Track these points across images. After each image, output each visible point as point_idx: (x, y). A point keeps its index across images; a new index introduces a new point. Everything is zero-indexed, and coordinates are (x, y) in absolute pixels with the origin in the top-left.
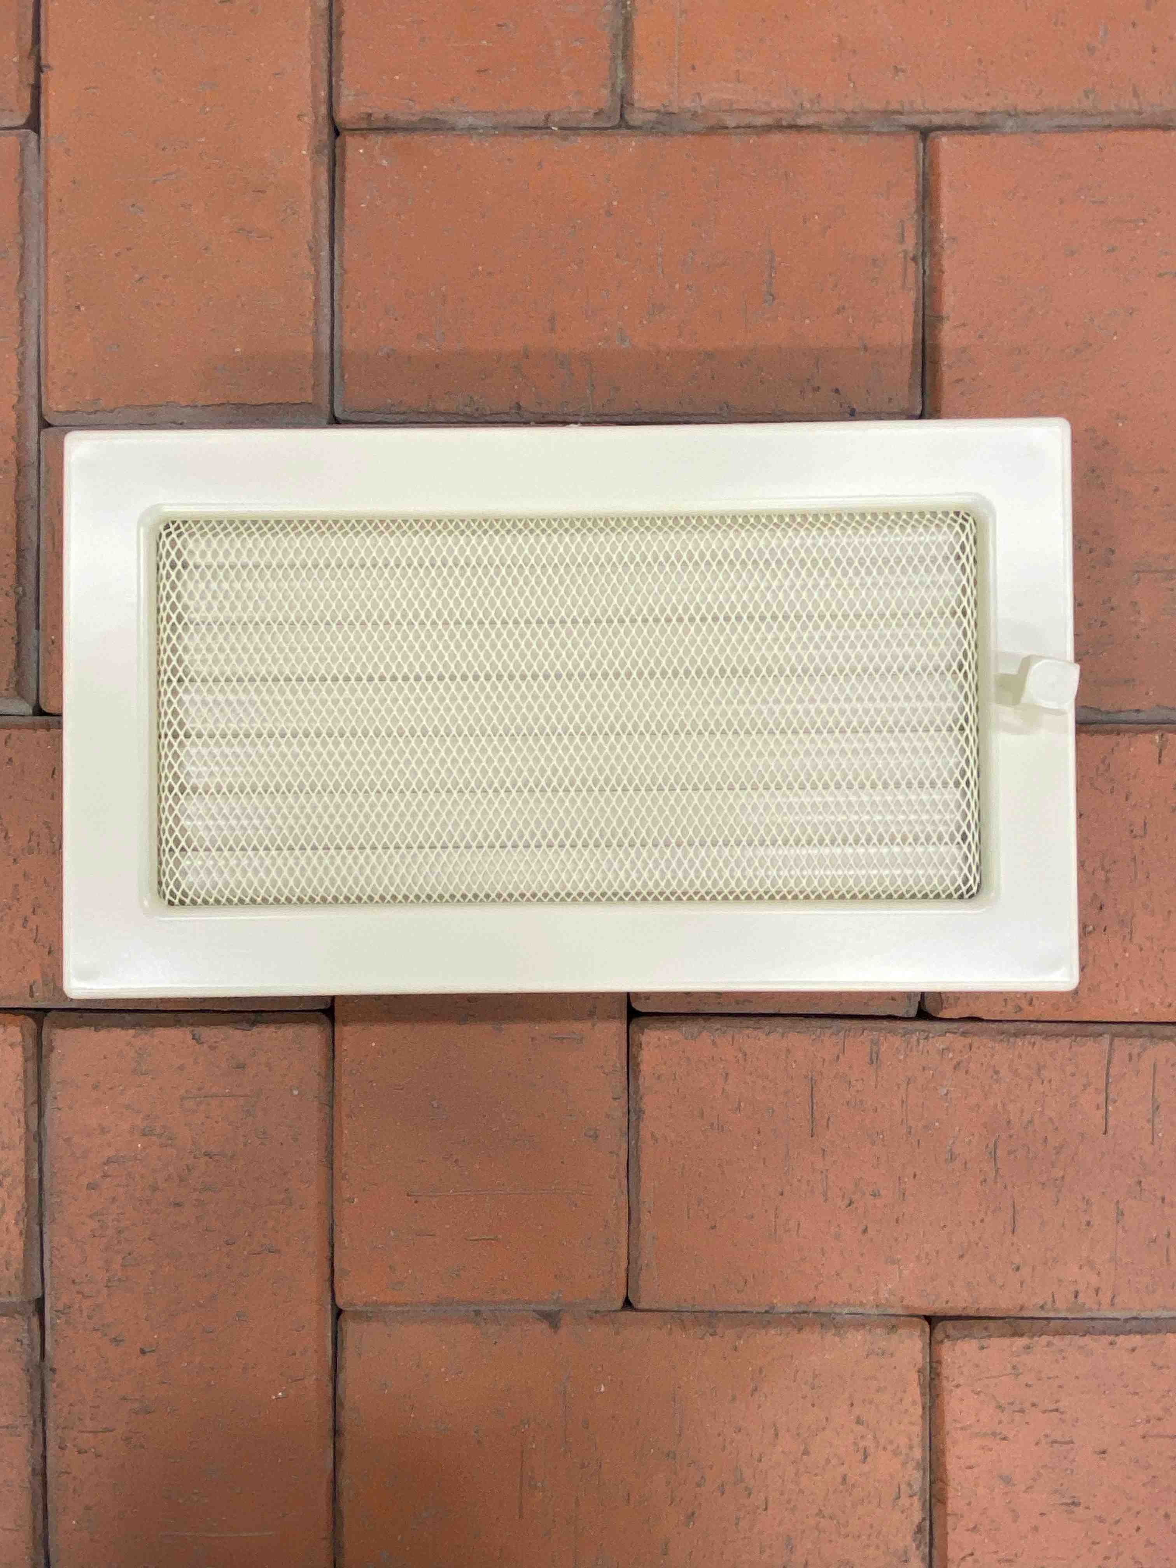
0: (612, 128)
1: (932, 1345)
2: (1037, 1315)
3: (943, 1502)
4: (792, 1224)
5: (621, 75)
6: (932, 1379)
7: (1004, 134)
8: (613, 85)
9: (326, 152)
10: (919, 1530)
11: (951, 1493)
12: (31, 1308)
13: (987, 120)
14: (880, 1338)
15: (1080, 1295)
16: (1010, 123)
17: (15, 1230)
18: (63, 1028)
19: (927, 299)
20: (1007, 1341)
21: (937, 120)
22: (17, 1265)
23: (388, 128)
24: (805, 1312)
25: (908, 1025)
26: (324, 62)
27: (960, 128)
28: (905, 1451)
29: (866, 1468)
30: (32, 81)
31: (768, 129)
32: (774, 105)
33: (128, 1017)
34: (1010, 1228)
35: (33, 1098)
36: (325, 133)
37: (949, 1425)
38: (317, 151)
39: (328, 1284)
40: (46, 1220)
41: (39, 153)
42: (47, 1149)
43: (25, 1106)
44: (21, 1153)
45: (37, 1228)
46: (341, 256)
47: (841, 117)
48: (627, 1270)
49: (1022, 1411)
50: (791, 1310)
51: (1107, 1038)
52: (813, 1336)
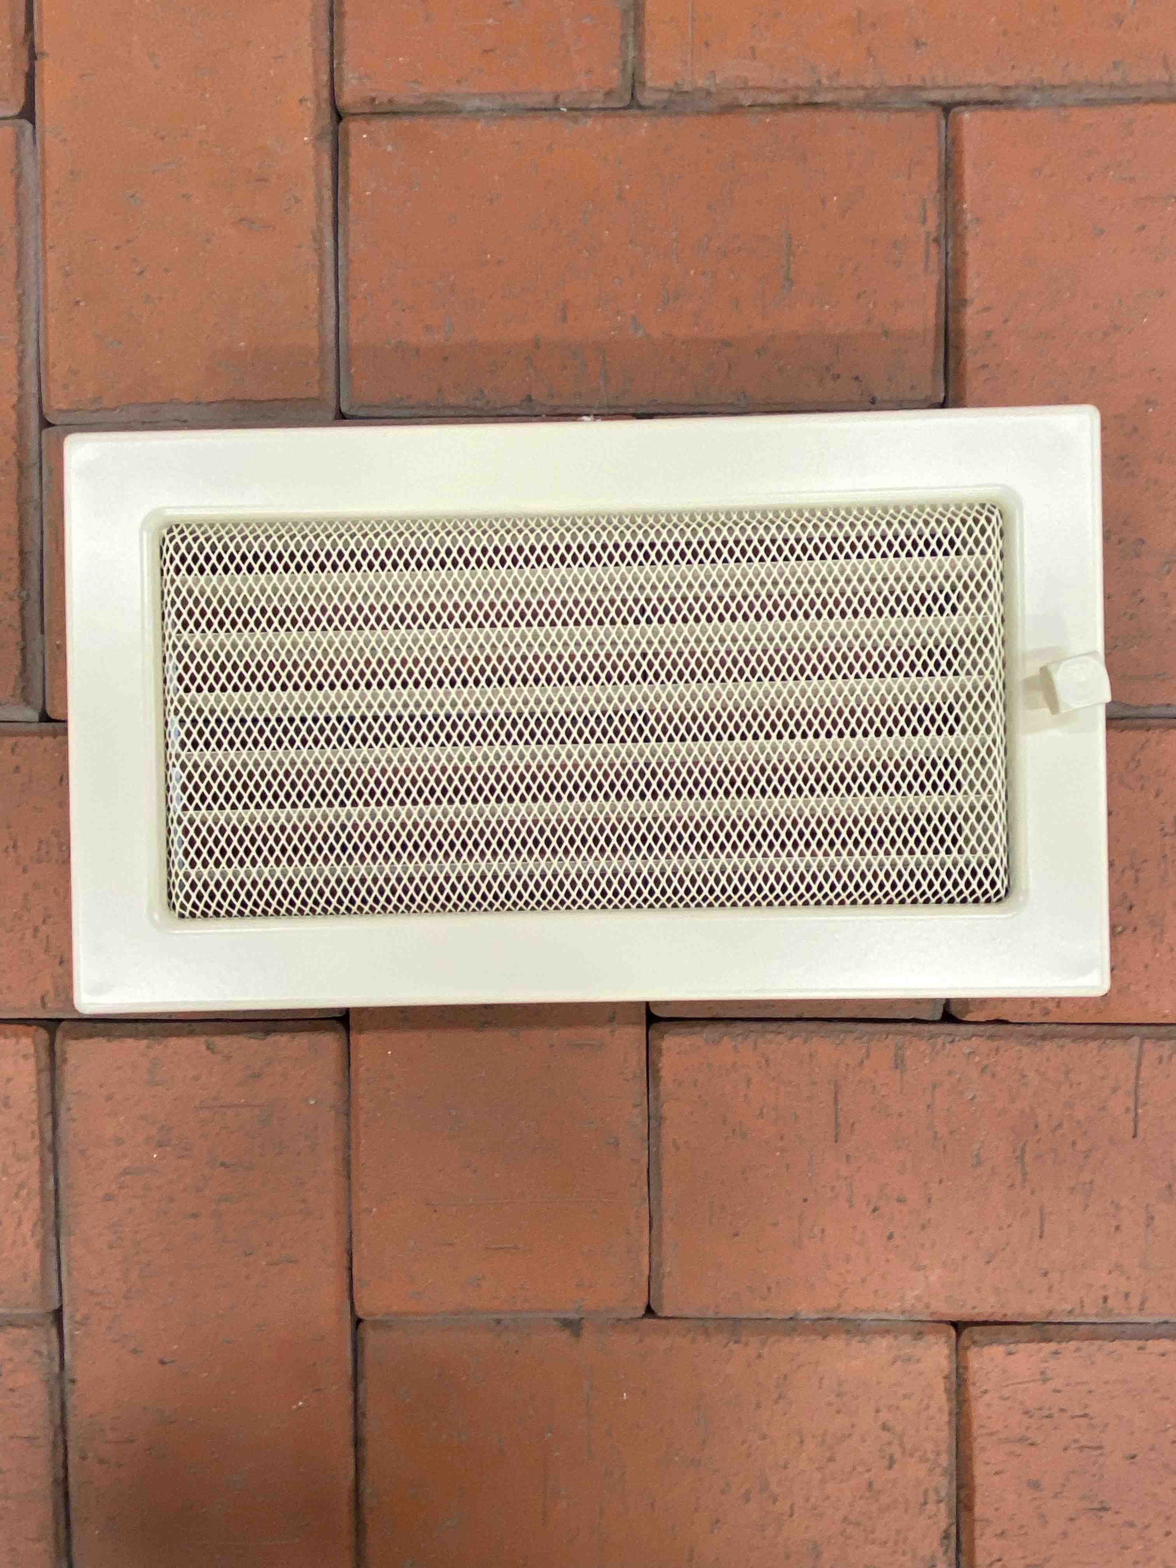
0: (625, 108)
1: (959, 1351)
2: (1066, 1320)
3: (970, 1508)
4: (816, 1230)
5: (632, 54)
6: (959, 1385)
7: (1028, 109)
8: (625, 64)
9: (330, 137)
10: (946, 1536)
11: (978, 1499)
12: (51, 1318)
13: (1012, 95)
14: (905, 1345)
15: (1109, 1301)
16: (1036, 96)
17: (31, 1243)
18: (77, 1039)
19: (950, 282)
20: (1034, 1346)
21: (959, 95)
22: (34, 1276)
23: (392, 112)
24: (829, 1319)
25: (932, 1028)
26: (326, 45)
27: (983, 103)
28: (932, 1456)
29: (891, 1475)
30: (26, 69)
31: (783, 107)
32: (791, 82)
33: (141, 1027)
34: (1038, 1233)
35: (47, 1109)
36: (327, 120)
37: (976, 1431)
38: (319, 137)
39: (347, 1294)
40: (63, 1230)
41: (35, 143)
42: (62, 1160)
43: (39, 1118)
44: (36, 1165)
45: (54, 1239)
46: (346, 245)
47: (861, 93)
48: (649, 1277)
49: (1049, 1416)
50: (815, 1316)
51: (1136, 1040)
52: (836, 1343)
